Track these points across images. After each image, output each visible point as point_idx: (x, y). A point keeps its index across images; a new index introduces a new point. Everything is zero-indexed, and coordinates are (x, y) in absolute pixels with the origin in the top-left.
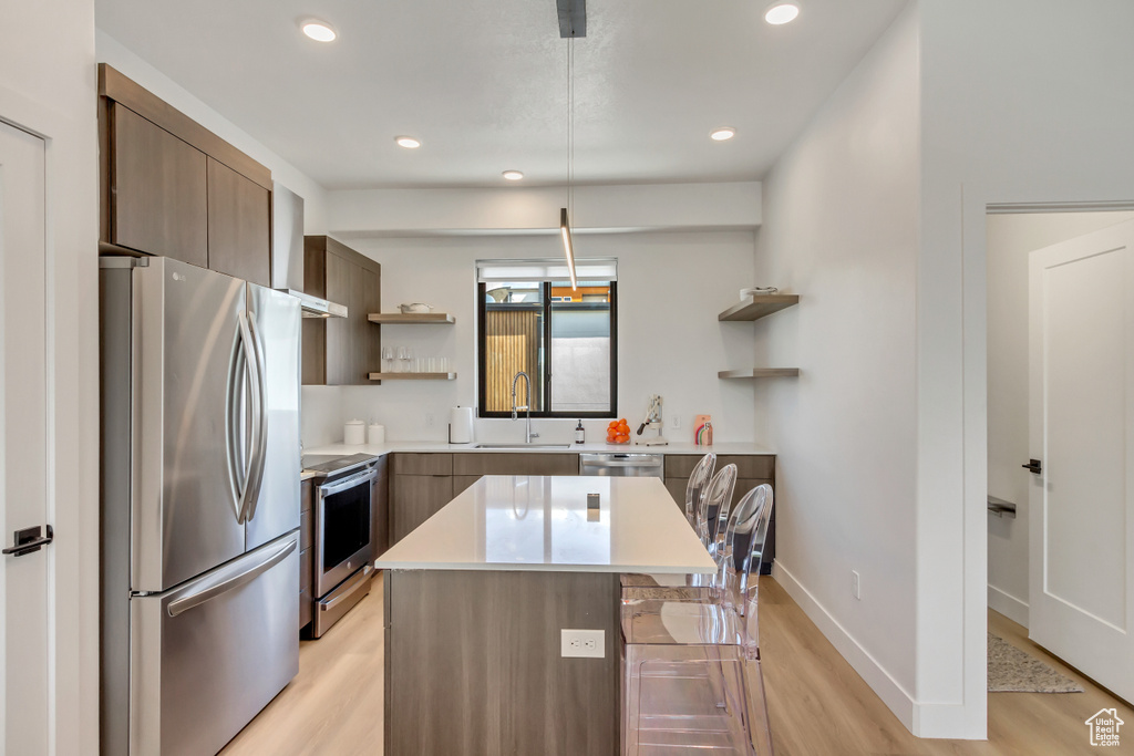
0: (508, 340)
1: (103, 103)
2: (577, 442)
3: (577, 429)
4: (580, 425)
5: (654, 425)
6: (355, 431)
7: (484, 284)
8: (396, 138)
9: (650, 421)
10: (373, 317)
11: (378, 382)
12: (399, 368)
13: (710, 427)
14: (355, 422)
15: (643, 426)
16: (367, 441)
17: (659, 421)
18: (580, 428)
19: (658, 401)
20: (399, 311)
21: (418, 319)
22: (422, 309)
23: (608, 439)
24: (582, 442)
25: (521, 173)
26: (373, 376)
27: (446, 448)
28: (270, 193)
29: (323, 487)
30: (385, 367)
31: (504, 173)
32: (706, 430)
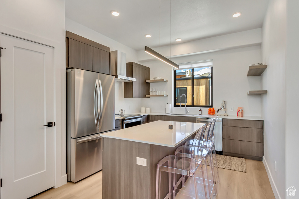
0: (200, 87)
1: (67, 39)
2: (199, 114)
3: (199, 110)
4: (200, 109)
5: (223, 109)
6: (143, 109)
7: (175, 71)
8: (145, 35)
9: (221, 108)
10: (147, 81)
11: (149, 97)
12: (154, 94)
13: (242, 111)
14: (143, 107)
15: (219, 110)
16: (146, 112)
17: (224, 108)
18: (200, 110)
19: (224, 102)
20: (153, 79)
21: (157, 81)
22: (158, 78)
23: (208, 113)
24: (201, 114)
25: (180, 39)
26: (147, 96)
27: (164, 114)
28: (110, 53)
29: (124, 121)
30: (151, 94)
31: (176, 39)
32: (241, 112)
